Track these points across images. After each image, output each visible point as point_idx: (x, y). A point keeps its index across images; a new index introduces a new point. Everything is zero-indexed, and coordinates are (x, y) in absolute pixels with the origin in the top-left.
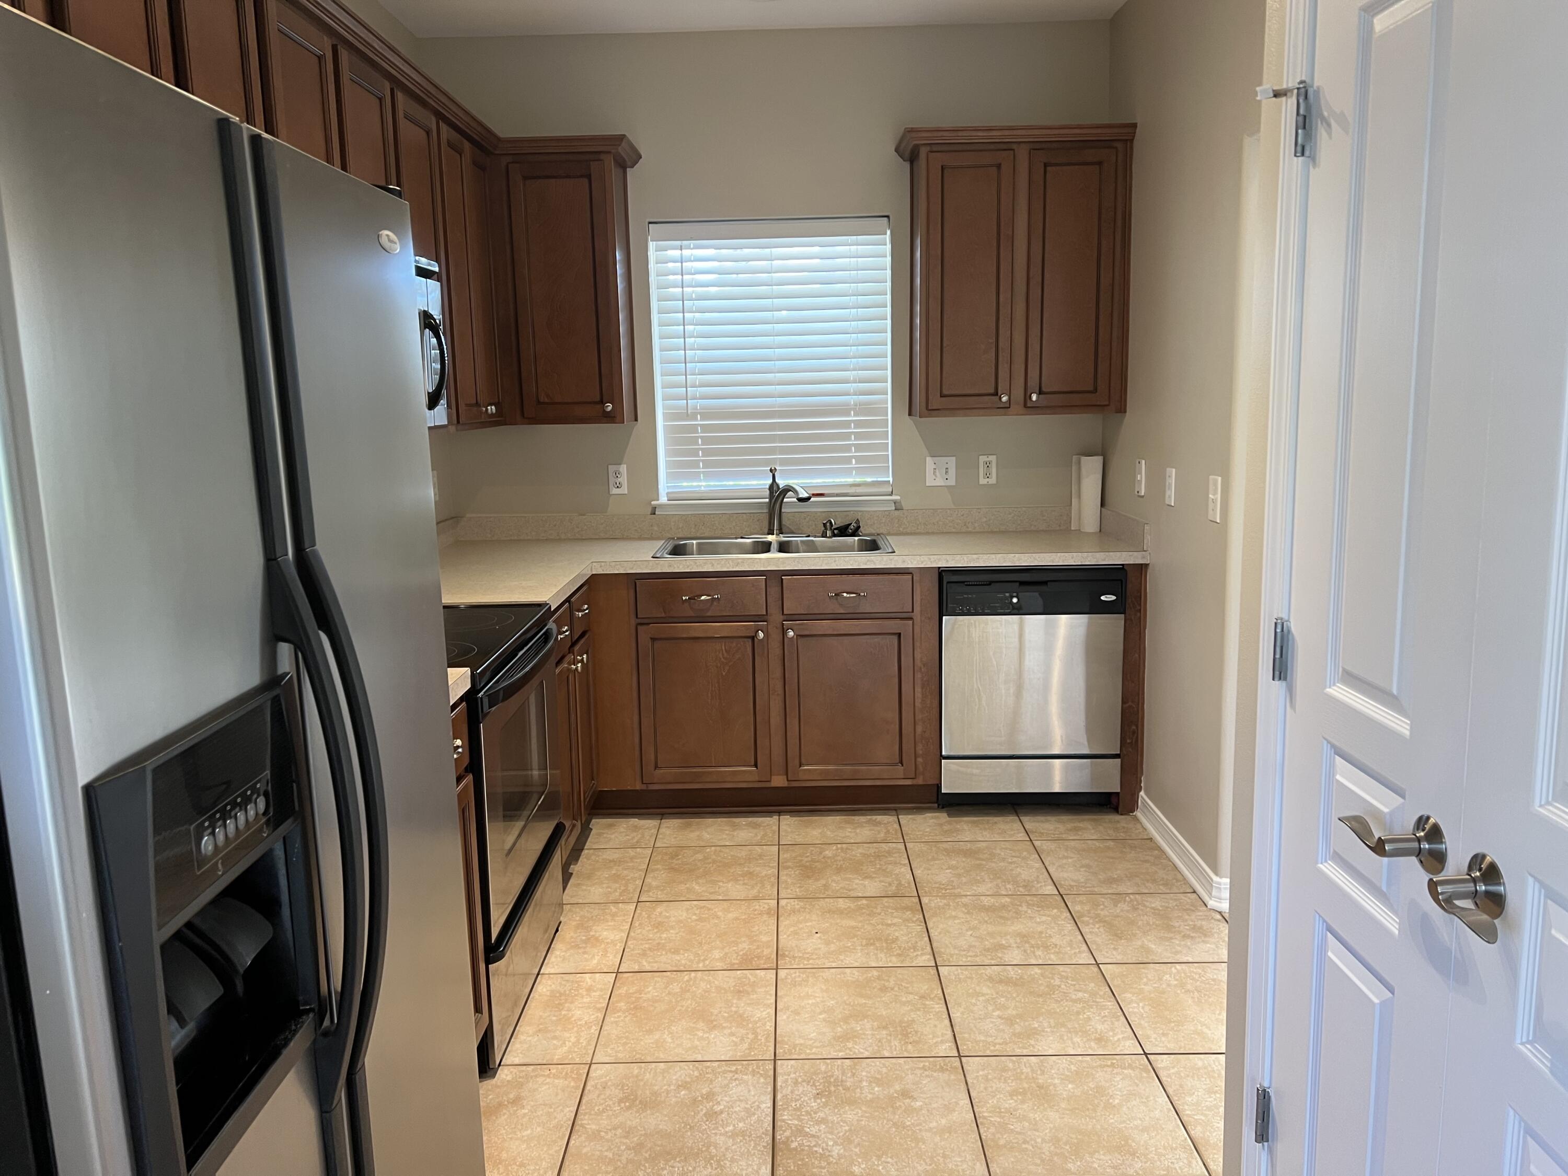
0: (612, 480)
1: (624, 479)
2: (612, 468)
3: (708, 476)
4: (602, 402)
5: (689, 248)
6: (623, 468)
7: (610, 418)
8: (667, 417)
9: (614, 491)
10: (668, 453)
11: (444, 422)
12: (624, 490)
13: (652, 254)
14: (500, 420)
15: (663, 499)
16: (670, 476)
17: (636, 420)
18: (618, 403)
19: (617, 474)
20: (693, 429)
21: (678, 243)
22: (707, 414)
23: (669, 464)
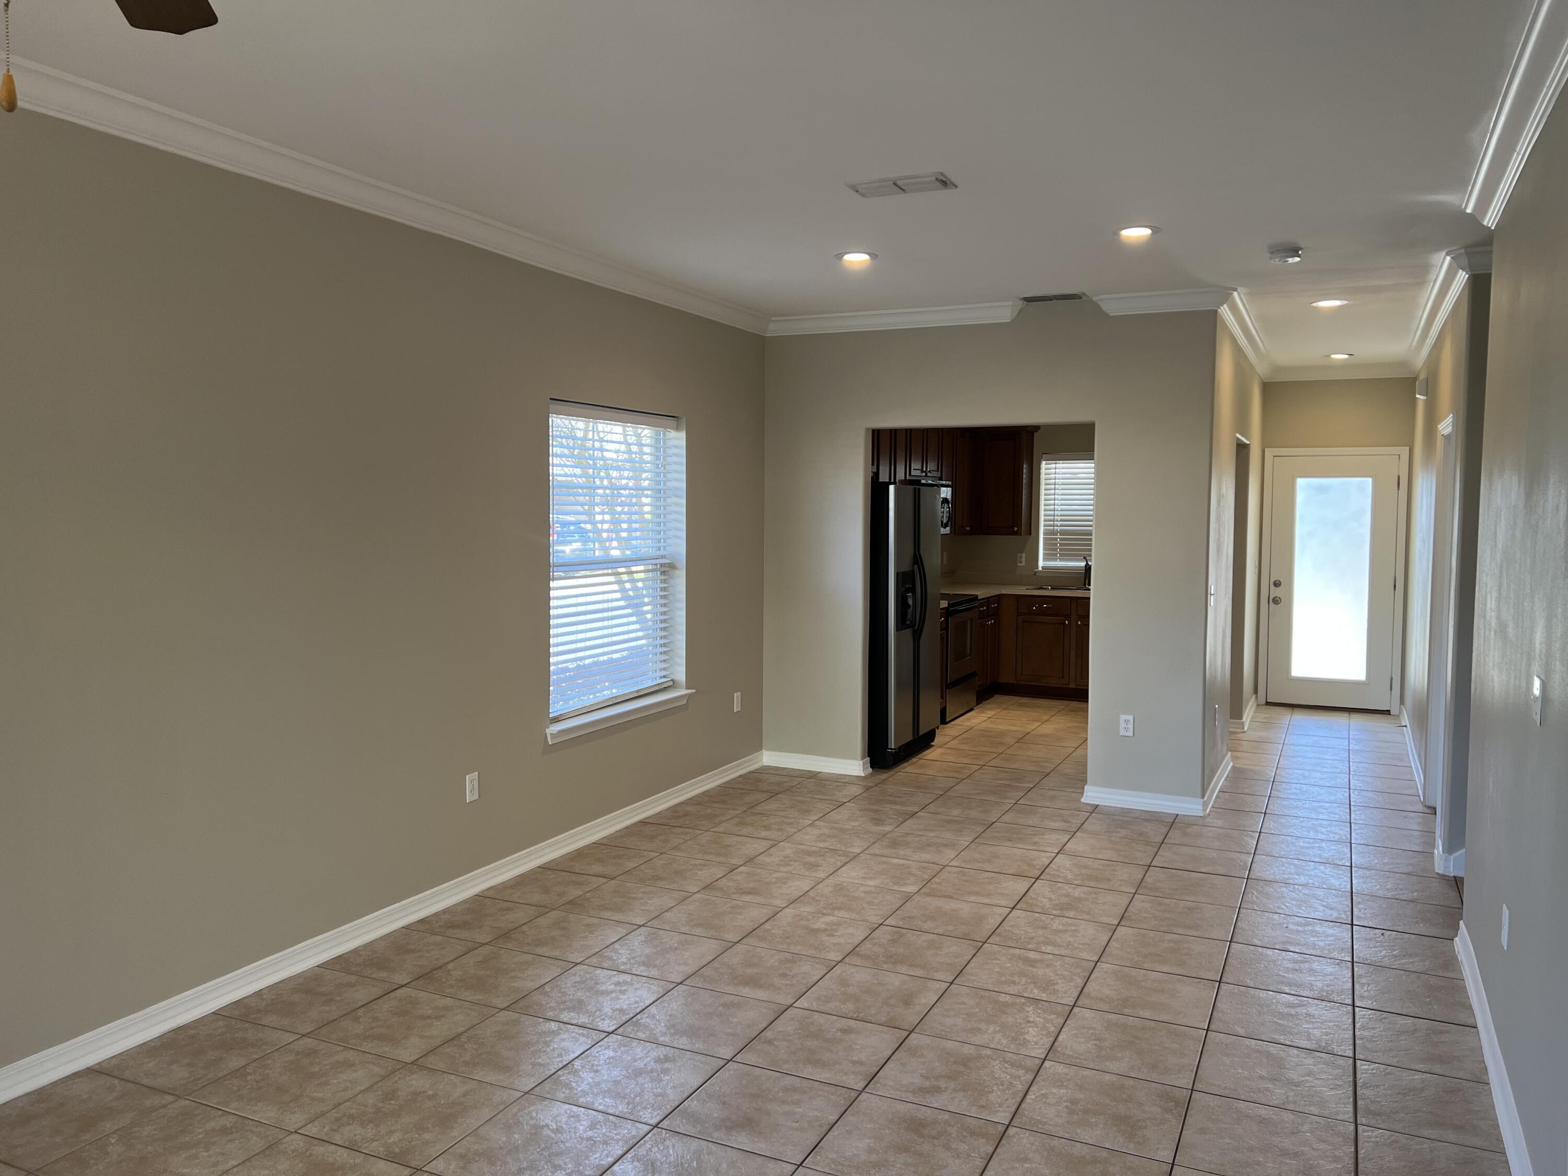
0: (1018, 560)
1: (1023, 560)
2: (1019, 555)
3: (1061, 560)
4: (1013, 527)
5: (1059, 463)
6: (1024, 555)
7: (1016, 533)
8: (1045, 534)
9: (1020, 564)
10: (1044, 549)
11: (949, 532)
12: (1023, 564)
13: (1043, 471)
14: (972, 533)
15: (1040, 569)
16: (1044, 560)
17: (1030, 534)
18: (1019, 526)
19: (1021, 557)
20: (1056, 539)
21: (1055, 462)
22: (1063, 533)
23: (1044, 554)
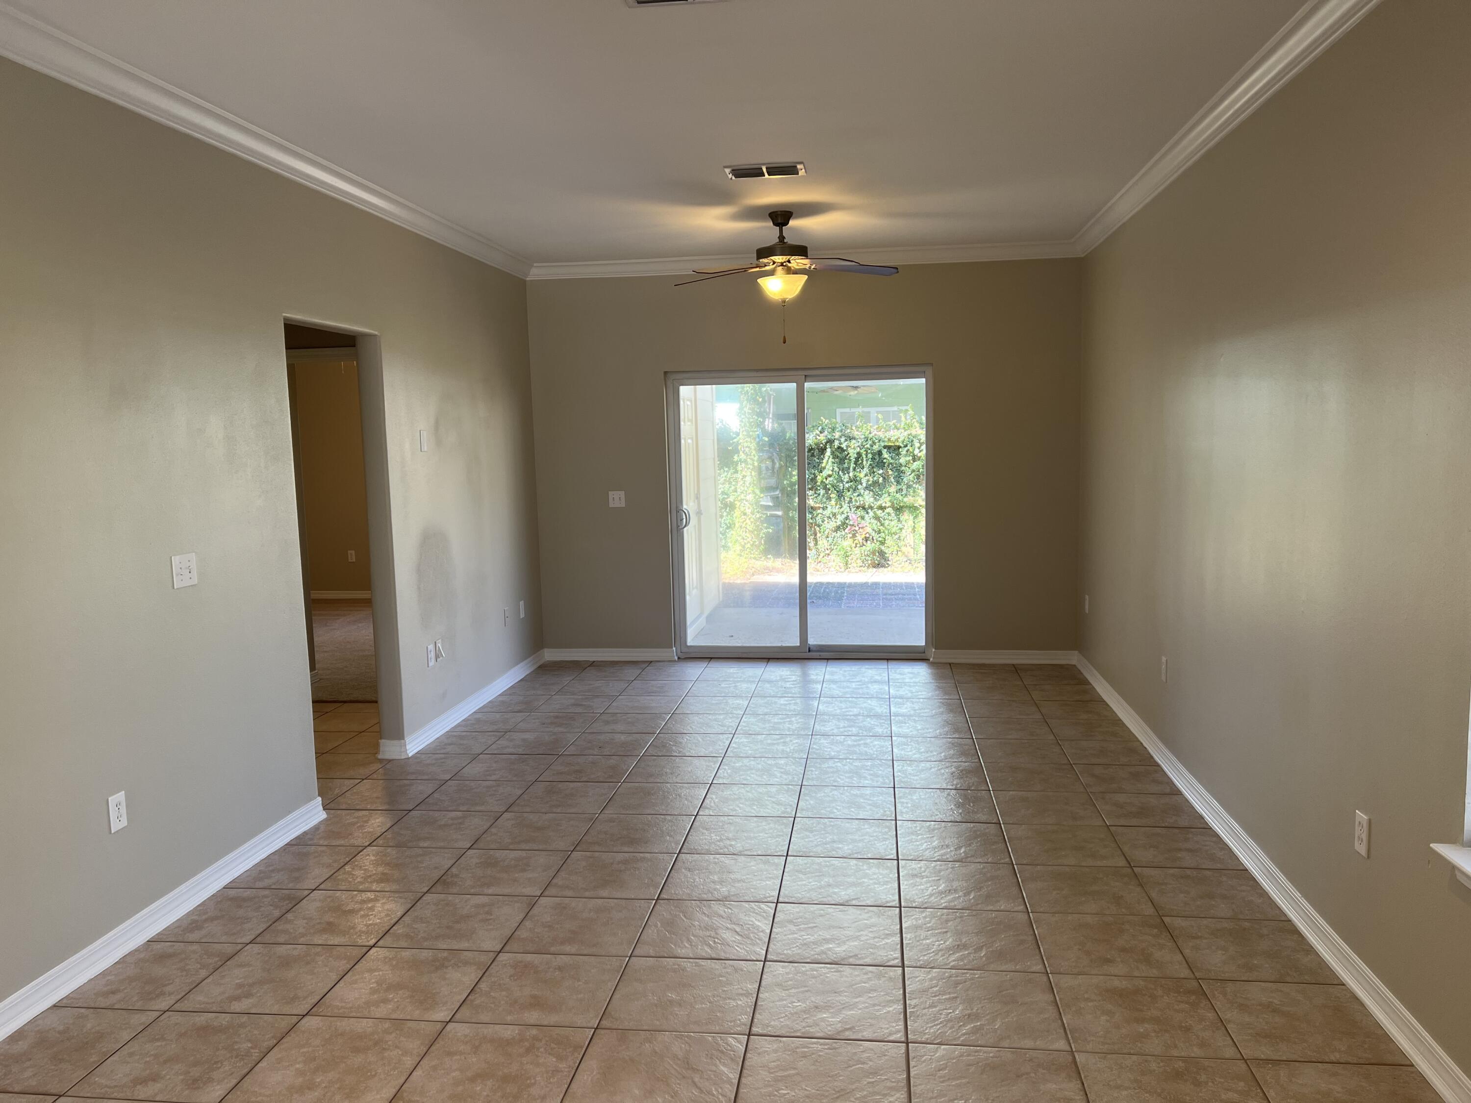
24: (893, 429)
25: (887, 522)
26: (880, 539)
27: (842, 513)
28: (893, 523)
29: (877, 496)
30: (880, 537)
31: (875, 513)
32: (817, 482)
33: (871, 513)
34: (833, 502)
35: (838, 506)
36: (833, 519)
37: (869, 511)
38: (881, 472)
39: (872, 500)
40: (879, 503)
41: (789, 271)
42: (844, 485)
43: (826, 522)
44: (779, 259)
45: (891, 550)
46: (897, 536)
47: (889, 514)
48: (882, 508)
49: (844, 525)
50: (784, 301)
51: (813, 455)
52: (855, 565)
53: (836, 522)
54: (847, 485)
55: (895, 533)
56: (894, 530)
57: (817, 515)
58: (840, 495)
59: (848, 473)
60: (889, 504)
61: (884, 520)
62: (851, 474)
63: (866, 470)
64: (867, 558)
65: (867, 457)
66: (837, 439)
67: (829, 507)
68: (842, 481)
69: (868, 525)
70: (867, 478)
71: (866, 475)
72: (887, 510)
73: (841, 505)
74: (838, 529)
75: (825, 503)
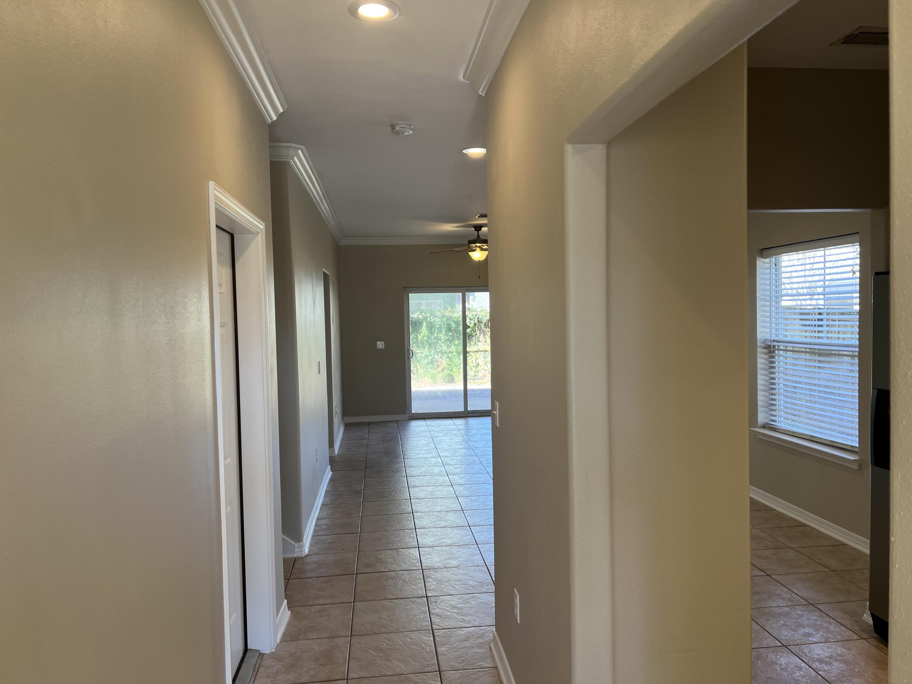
24: (456, 312)
25: (453, 360)
26: (450, 368)
27: (431, 355)
28: (456, 360)
29: (449, 347)
30: (450, 367)
31: (448, 355)
32: (418, 339)
33: (446, 355)
34: (427, 349)
35: (429, 352)
36: (426, 359)
37: (445, 354)
38: (451, 334)
39: (446, 348)
40: (449, 350)
41: (482, 249)
42: (431, 341)
43: (422, 360)
44: (478, 245)
45: (456, 374)
46: (458, 367)
47: (454, 356)
48: (451, 352)
49: (432, 362)
50: (479, 261)
51: (416, 326)
52: (440, 382)
53: (428, 360)
54: (434, 341)
55: (458, 365)
56: (457, 364)
57: (418, 356)
58: (430, 346)
59: (434, 335)
60: (455, 351)
61: (452, 358)
62: (435, 335)
63: (444, 333)
64: (446, 378)
65: (444, 326)
66: (429, 317)
67: (424, 353)
68: (431, 339)
69: (444, 361)
70: (444, 337)
71: (444, 336)
72: (454, 353)
73: (430, 351)
74: (428, 363)
75: (422, 350)
